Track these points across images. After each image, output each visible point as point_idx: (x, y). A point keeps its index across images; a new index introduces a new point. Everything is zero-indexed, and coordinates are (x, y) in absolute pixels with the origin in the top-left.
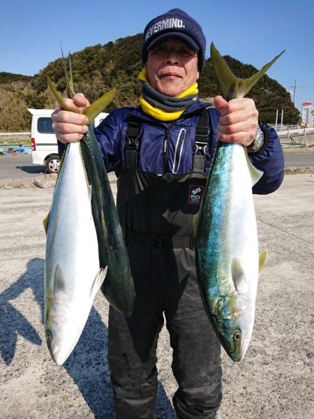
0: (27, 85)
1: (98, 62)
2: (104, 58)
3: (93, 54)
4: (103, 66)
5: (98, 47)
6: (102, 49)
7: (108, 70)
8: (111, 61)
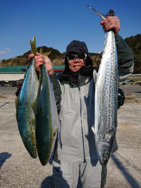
0: (98, 57)
1: (131, 44)
2: (134, 42)
3: (129, 41)
4: (134, 45)
5: (132, 37)
6: (134, 38)
7: (137, 47)
8: (139, 43)
